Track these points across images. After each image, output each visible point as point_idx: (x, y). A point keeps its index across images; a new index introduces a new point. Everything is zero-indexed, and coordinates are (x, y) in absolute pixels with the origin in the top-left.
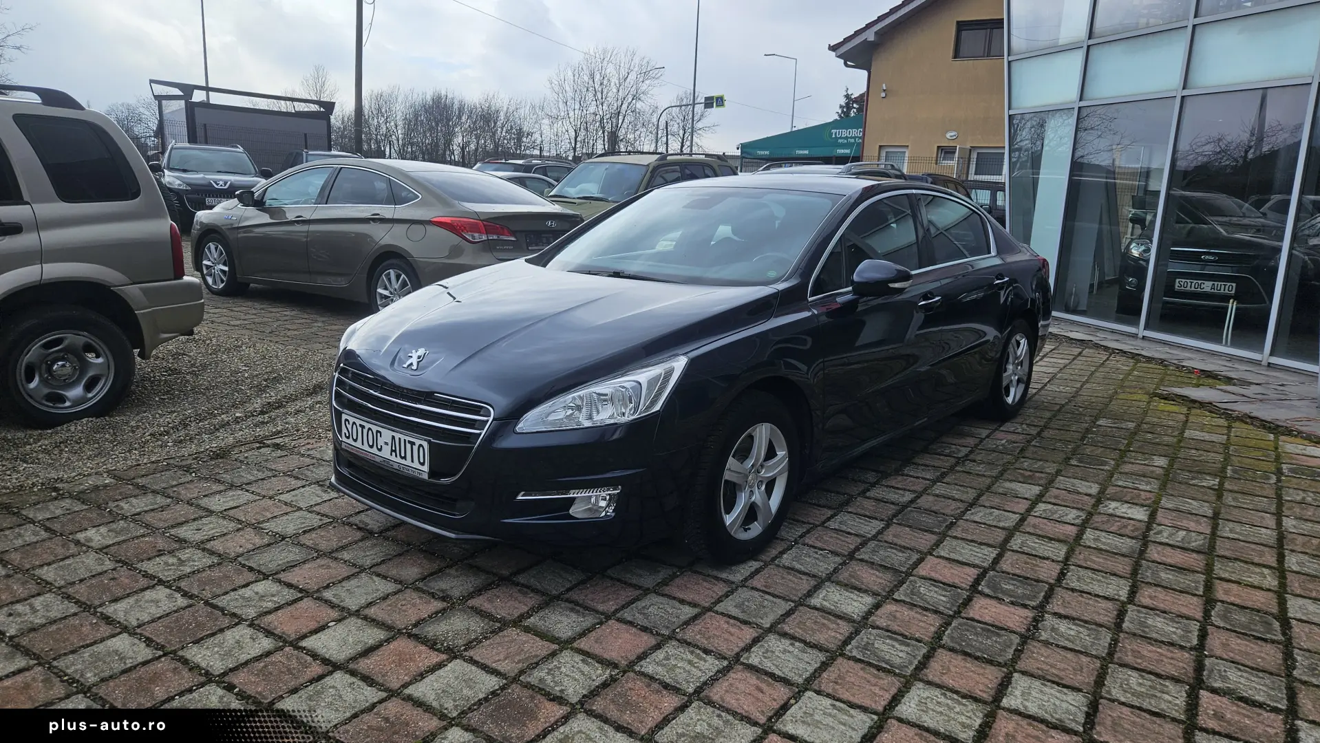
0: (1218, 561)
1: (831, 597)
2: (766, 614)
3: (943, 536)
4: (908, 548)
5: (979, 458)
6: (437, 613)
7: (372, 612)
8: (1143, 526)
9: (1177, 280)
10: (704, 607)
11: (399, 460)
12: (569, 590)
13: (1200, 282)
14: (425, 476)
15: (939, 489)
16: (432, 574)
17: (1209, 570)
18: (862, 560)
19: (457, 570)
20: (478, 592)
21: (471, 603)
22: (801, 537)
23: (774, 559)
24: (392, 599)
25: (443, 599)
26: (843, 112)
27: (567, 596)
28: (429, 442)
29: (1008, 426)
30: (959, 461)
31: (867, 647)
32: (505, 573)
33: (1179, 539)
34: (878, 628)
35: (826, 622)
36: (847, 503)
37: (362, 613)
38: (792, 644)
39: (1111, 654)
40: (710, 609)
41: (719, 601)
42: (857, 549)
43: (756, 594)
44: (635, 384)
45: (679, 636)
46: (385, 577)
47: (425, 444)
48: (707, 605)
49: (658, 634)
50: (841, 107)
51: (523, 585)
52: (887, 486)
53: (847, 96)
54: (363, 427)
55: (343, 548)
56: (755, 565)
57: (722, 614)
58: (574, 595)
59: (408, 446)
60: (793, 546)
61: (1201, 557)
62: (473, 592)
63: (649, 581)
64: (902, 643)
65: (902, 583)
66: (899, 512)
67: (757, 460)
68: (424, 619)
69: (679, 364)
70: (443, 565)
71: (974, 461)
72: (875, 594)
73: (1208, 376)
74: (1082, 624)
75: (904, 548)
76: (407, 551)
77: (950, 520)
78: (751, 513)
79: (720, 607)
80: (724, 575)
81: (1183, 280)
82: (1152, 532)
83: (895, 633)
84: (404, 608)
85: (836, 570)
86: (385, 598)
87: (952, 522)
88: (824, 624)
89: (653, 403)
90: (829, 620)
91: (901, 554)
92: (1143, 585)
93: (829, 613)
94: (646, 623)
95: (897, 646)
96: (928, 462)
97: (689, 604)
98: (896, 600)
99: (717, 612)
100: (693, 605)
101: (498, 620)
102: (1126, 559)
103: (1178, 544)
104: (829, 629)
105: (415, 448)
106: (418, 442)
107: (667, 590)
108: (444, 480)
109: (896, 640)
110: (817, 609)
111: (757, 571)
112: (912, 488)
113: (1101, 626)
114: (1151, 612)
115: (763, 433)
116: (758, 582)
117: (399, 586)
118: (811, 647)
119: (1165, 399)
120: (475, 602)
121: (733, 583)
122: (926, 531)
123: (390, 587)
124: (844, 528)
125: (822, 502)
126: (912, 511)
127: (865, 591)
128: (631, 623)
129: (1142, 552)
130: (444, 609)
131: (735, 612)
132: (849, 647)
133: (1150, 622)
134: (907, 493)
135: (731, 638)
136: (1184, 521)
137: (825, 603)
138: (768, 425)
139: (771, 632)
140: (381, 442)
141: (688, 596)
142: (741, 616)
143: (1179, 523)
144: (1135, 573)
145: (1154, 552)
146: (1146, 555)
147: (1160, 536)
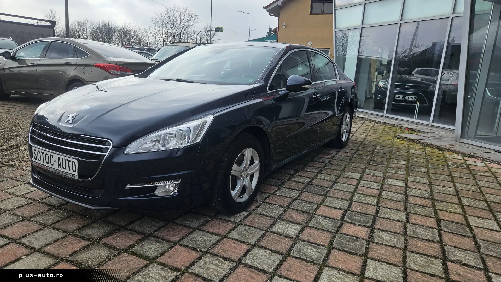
0: (436, 202)
1: (281, 227)
2: (252, 237)
3: (325, 197)
4: (312, 202)
5: (334, 163)
6: (84, 248)
7: (47, 249)
8: (404, 189)
9: (396, 95)
10: (223, 236)
11: (62, 170)
12: (155, 231)
13: (404, 96)
14: (76, 178)
15: (320, 176)
16: (84, 227)
17: (434, 206)
18: (293, 209)
19: (97, 224)
20: (108, 235)
21: (103, 241)
22: (265, 199)
23: (254, 210)
24: (60, 241)
25: (88, 240)
26: (268, 35)
27: (155, 234)
28: (78, 160)
29: (343, 150)
30: (327, 164)
31: (300, 251)
32: (123, 224)
33: (419, 194)
34: (304, 241)
35: (279, 239)
36: (284, 183)
37: (43, 250)
38: (266, 252)
39: (406, 247)
40: (225, 237)
41: (230, 232)
42: (290, 204)
43: (247, 228)
44: (187, 128)
45: (211, 252)
46: (58, 230)
47: (76, 161)
48: (224, 234)
49: (200, 251)
50: (268, 33)
51: (132, 230)
52: (299, 176)
53: (270, 29)
54: (43, 153)
55: (37, 215)
56: (245, 213)
57: (232, 239)
58: (159, 234)
59: (67, 162)
60: (262, 204)
61: (429, 201)
62: (105, 235)
63: (195, 224)
64: (316, 248)
65: (311, 219)
66: (306, 187)
67: (246, 165)
68: (77, 251)
69: (209, 119)
70: (90, 222)
71: (333, 164)
72: (300, 224)
73: (412, 130)
74: (391, 233)
75: (310, 203)
76: (72, 215)
77: (327, 189)
78: (244, 190)
79: (230, 235)
80: (231, 219)
81: (398, 96)
82: (408, 191)
83: (312, 243)
84: (66, 246)
85: (282, 214)
86: (56, 241)
87: (328, 190)
88: (279, 240)
89: (196, 138)
90: (281, 238)
91: (309, 205)
92: (411, 214)
93: (281, 235)
94: (195, 246)
95: (314, 249)
96: (314, 165)
97: (216, 234)
98: (310, 227)
99: (229, 238)
100: (218, 235)
101: (117, 250)
102: (401, 203)
103: (419, 196)
104: (282, 243)
105: (71, 163)
106: (72, 160)
107: (205, 228)
108: (87, 180)
109: (313, 246)
110: (276, 233)
111: (247, 217)
112: (310, 176)
113: (398, 234)
114: (417, 226)
115: (249, 152)
116: (247, 222)
117: (65, 234)
118: (274, 252)
119: (399, 139)
120: (106, 240)
121: (236, 223)
122: (318, 194)
123: (60, 235)
124: (283, 195)
125: (273, 183)
126: (311, 186)
127: (296, 223)
128: (187, 246)
129: (407, 200)
130: (88, 245)
131: (238, 237)
132: (292, 251)
133: (418, 230)
134: (308, 178)
135: (236, 250)
136: (419, 186)
137: (279, 230)
138: (251, 149)
139: (255, 246)
140: (53, 161)
141: (215, 231)
142: (240, 239)
143: (417, 187)
144: (406, 209)
145: (411, 200)
146: (408, 201)
147: (411, 193)
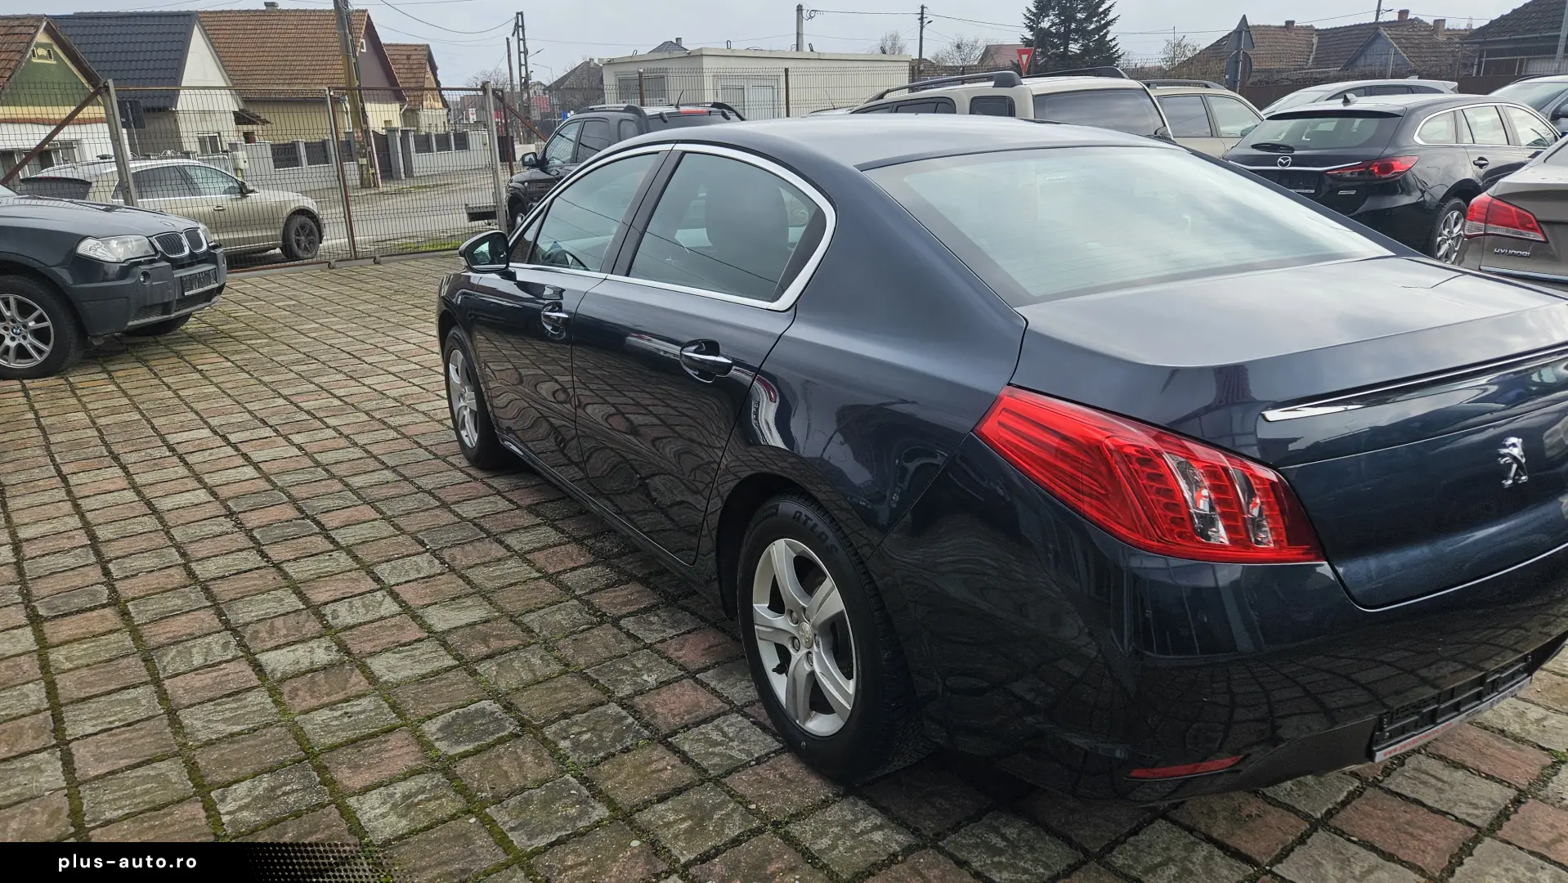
0: (131, 648)
8: (254, 646)
17: (135, 633)
33: (194, 650)
61: (152, 643)
82: (234, 643)
92: (188, 583)
102: (227, 599)
103: (191, 643)
114: (160, 567)
129: (220, 614)
133: (156, 560)
136: (209, 681)
143: (215, 674)
144: (206, 589)
145: (208, 619)
146: (213, 612)
147: (221, 642)
